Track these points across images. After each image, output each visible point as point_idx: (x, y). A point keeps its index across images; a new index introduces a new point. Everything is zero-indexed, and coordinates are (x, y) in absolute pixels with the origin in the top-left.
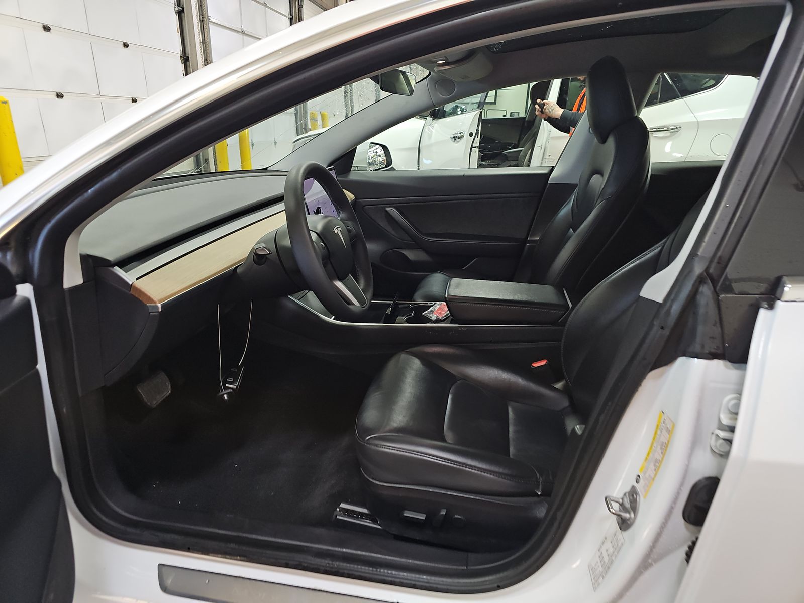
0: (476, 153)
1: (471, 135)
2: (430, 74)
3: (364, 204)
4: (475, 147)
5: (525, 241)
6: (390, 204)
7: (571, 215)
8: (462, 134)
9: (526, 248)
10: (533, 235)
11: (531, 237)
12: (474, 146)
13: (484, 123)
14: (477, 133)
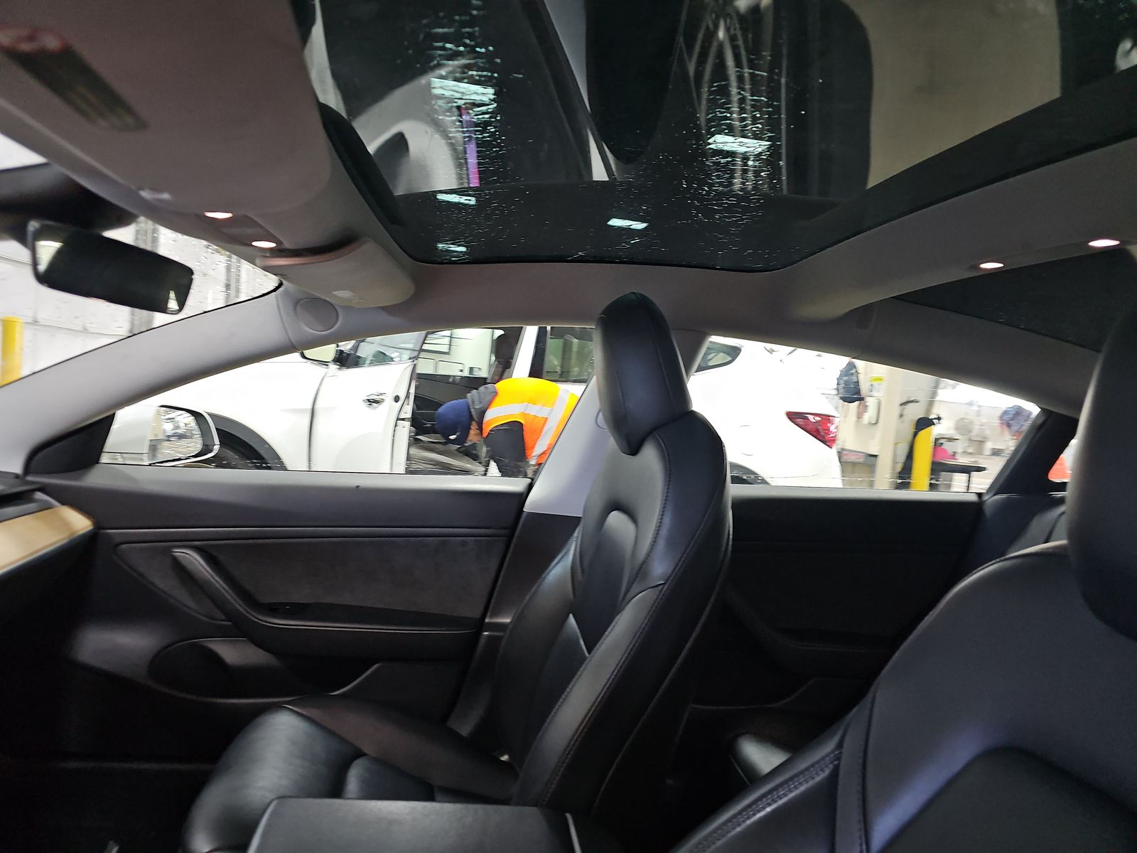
0: (405, 429)
1: (397, 399)
2: (280, 285)
3: (118, 540)
4: (403, 419)
5: (480, 625)
6: (185, 541)
7: (569, 576)
8: (381, 397)
9: (482, 642)
10: (494, 615)
11: (491, 617)
12: (401, 417)
13: (422, 379)
14: (407, 396)
